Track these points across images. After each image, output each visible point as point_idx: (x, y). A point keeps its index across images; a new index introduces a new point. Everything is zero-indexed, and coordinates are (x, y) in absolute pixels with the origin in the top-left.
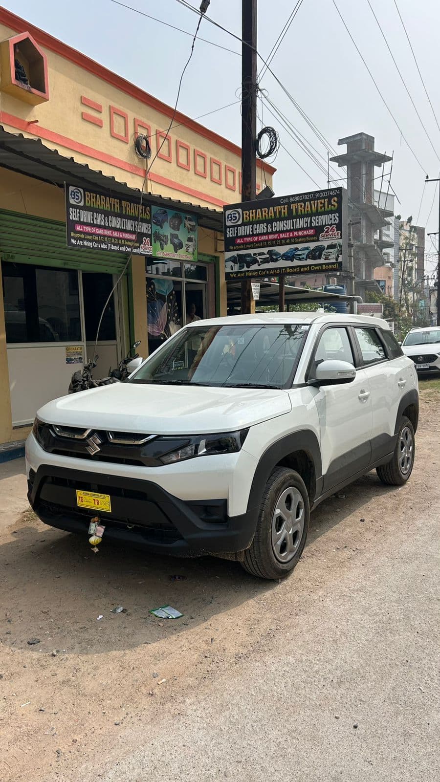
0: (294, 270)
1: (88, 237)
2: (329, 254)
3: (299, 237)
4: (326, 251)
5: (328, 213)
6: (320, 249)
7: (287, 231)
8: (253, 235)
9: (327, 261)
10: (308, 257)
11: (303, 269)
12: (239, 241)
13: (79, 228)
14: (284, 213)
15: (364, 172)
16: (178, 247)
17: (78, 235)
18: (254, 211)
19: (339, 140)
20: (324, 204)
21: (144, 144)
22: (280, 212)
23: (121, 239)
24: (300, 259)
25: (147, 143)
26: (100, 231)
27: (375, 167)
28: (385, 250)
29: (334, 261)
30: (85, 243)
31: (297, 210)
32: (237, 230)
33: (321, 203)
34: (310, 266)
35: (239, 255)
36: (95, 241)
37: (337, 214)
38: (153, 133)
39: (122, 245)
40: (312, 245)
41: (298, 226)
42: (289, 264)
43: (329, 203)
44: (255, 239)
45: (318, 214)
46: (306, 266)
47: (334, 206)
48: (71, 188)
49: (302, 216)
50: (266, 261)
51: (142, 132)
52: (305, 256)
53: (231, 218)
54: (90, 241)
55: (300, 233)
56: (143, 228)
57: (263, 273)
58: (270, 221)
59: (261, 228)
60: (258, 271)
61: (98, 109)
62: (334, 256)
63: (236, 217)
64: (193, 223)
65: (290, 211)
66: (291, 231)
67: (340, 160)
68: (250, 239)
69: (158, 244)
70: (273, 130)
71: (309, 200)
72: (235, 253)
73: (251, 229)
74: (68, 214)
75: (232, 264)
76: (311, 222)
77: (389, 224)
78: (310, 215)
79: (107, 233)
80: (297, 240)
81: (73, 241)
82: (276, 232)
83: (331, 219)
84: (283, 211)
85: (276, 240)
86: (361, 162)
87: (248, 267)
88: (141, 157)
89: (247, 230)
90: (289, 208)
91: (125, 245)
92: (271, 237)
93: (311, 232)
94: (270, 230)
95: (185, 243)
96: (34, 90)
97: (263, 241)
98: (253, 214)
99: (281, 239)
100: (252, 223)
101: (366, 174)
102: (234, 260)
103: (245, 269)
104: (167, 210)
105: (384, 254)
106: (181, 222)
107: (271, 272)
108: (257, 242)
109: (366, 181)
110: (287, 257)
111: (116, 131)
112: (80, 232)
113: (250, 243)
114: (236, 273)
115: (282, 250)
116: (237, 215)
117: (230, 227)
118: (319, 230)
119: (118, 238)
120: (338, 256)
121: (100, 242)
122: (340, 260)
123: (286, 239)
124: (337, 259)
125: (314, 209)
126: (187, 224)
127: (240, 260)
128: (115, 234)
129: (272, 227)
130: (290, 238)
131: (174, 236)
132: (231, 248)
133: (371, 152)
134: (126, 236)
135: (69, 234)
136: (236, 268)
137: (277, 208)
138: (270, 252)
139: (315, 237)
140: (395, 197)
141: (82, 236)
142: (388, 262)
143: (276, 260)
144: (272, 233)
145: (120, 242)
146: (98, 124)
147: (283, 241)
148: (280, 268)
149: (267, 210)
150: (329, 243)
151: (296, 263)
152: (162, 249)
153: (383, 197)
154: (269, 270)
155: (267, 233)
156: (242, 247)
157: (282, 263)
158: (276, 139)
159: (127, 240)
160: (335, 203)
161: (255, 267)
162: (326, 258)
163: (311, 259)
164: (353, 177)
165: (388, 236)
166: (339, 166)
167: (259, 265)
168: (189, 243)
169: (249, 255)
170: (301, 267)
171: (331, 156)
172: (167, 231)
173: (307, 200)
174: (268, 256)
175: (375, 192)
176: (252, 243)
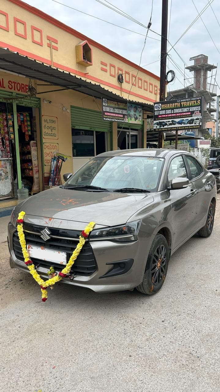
0: (182, 128)
1: (108, 117)
2: (196, 122)
3: (184, 115)
4: (195, 121)
5: (196, 106)
6: (193, 120)
7: (179, 113)
8: (166, 114)
9: (195, 125)
10: (188, 123)
11: (185, 128)
12: (160, 116)
13: (106, 114)
14: (179, 106)
15: (202, 75)
16: (136, 119)
17: (106, 116)
18: (166, 105)
19: (190, 58)
20: (195, 103)
21: (121, 77)
22: (177, 105)
23: (118, 117)
24: (184, 124)
25: (122, 77)
26: (112, 115)
27: (208, 71)
28: (212, 113)
29: (198, 125)
30: (108, 119)
31: (184, 105)
32: (159, 112)
33: (194, 102)
34: (189, 126)
35: (159, 122)
36: (110, 118)
37: (200, 107)
38: (124, 73)
39: (119, 119)
40: (190, 119)
41: (184, 111)
42: (180, 125)
43: (197, 102)
44: (167, 116)
45: (192, 106)
46: (187, 127)
47: (199, 103)
48: (104, 99)
49: (186, 107)
50: (170, 124)
51: (120, 72)
52: (186, 123)
53: (157, 107)
54: (109, 118)
55: (185, 114)
56: (125, 112)
57: (169, 129)
58: (172, 109)
59: (169, 112)
60: (167, 128)
61: (106, 65)
62: (198, 123)
63: (159, 107)
64: (141, 109)
65: (181, 105)
66: (181, 113)
67: (191, 69)
68: (164, 116)
69: (130, 118)
70: (173, 72)
71: (189, 101)
72: (158, 121)
73: (165, 112)
74: (103, 109)
75: (157, 125)
76: (189, 109)
77: (214, 100)
78: (189, 107)
79: (114, 115)
80: (183, 116)
81: (104, 119)
82: (175, 113)
83: (197, 108)
84: (178, 105)
85: (175, 116)
86: (201, 69)
87: (163, 127)
88: (120, 83)
89: (163, 112)
90: (180, 104)
91: (120, 119)
92: (173, 115)
93: (189, 113)
94: (172, 112)
95: (138, 117)
96: (88, 62)
97: (169, 117)
98: (166, 106)
99: (177, 116)
100: (165, 110)
101: (204, 75)
102: (157, 124)
103: (162, 127)
104: (133, 105)
105: (212, 115)
106: (137, 109)
107: (173, 129)
108: (167, 117)
109: (204, 79)
110: (179, 123)
111: (111, 73)
112: (106, 115)
113: (164, 117)
114: (158, 129)
115: (177, 120)
116: (159, 106)
117: (156, 111)
118: (192, 112)
119: (117, 117)
120: (200, 123)
121: (112, 119)
122: (200, 124)
123: (179, 116)
124: (199, 124)
125: (191, 104)
126: (139, 110)
127: (160, 124)
128: (117, 115)
129: (173, 111)
130: (181, 116)
131: (135, 115)
132: (156, 119)
133: (206, 64)
134: (120, 116)
135: (103, 116)
136: (158, 127)
137: (176, 104)
138: (172, 121)
139: (191, 115)
140: (218, 86)
141: (107, 117)
142: (213, 119)
143: (175, 124)
144: (174, 113)
145: (118, 118)
146: (105, 71)
147: (178, 117)
148: (176, 127)
149: (171, 104)
150: (196, 118)
151: (183, 125)
152: (131, 120)
153: (212, 86)
154: (172, 128)
155: (171, 114)
156: (161, 119)
157: (177, 125)
158: (174, 75)
159: (120, 117)
160: (199, 102)
161: (166, 127)
162: (195, 124)
163: (189, 124)
164: (197, 77)
165: (213, 106)
166: (190, 71)
167: (168, 126)
168: (140, 117)
169: (164, 122)
170: (185, 127)
171: (186, 67)
172: (132, 113)
173: (188, 101)
174: (172, 122)
175: (208, 84)
176: (165, 117)
